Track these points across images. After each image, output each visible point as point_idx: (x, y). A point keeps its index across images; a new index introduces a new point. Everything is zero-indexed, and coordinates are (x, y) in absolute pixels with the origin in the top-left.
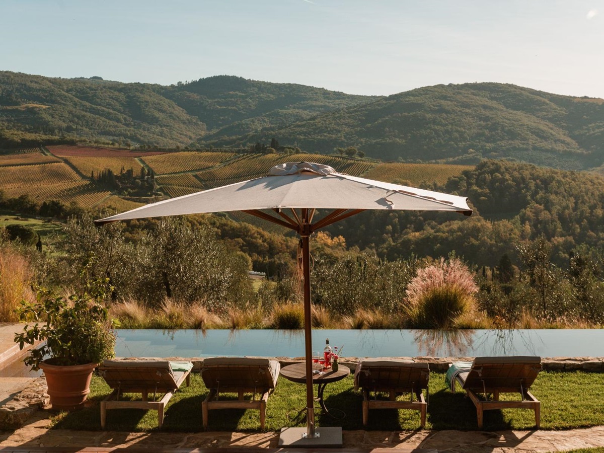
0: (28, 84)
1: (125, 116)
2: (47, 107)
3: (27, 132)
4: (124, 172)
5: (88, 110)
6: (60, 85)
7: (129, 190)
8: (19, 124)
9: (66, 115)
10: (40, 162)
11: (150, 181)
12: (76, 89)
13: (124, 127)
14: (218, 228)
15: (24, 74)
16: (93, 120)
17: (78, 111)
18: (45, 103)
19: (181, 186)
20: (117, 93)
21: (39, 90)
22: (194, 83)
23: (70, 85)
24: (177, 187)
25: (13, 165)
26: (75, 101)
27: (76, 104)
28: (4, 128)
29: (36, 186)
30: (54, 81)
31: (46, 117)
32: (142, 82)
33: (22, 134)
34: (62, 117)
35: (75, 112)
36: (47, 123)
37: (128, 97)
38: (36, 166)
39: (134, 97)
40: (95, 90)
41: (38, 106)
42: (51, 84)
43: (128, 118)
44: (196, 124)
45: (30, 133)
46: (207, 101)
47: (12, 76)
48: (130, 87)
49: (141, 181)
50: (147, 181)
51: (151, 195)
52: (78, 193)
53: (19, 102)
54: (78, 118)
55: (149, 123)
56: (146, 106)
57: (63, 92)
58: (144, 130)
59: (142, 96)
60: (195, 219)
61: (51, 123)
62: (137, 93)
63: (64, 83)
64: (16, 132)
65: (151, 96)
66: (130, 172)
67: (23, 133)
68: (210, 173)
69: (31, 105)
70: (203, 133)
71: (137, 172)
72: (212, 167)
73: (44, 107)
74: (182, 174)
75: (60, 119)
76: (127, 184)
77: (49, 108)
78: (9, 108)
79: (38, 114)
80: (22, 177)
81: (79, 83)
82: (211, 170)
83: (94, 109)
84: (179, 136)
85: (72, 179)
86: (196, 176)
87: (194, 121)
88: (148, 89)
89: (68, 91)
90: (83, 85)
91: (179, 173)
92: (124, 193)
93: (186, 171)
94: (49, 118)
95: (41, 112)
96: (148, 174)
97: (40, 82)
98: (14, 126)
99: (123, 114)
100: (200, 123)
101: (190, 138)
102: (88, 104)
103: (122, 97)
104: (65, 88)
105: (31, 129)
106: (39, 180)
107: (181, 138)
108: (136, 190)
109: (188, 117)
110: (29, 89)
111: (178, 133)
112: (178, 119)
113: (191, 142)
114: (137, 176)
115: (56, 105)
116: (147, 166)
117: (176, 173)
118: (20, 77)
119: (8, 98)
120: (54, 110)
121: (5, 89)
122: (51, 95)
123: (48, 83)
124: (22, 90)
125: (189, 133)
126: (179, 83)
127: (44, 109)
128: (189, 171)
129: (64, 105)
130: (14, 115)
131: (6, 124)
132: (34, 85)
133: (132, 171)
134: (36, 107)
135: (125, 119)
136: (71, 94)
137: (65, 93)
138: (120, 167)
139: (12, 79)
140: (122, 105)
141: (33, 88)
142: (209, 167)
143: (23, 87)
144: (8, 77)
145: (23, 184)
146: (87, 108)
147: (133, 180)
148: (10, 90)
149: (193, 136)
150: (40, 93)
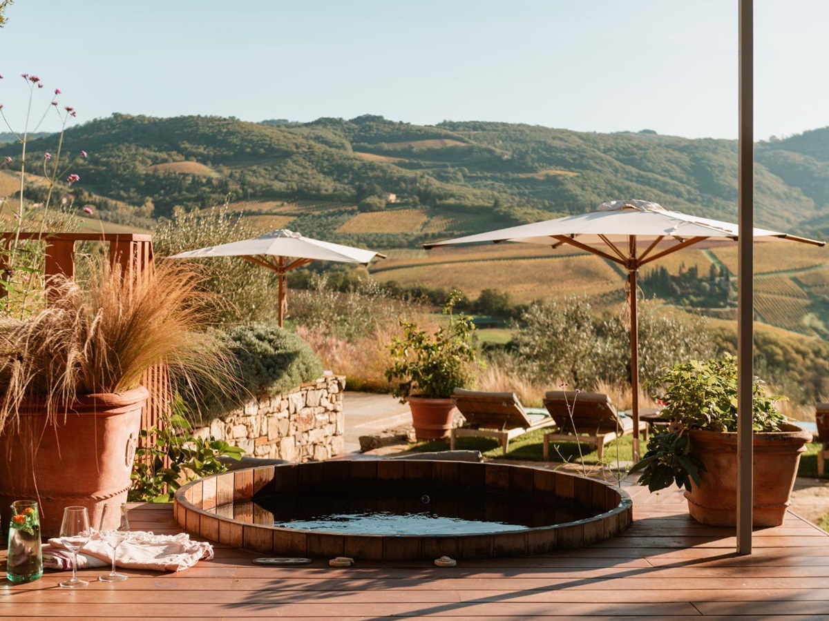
0: (550, 141)
1: (688, 187)
2: (576, 174)
3: (545, 211)
4: (685, 271)
5: (634, 179)
6: (595, 143)
7: (692, 297)
8: (535, 200)
9: (602, 186)
10: (563, 253)
11: (723, 284)
12: (617, 148)
13: (687, 203)
14: (825, 359)
15: (544, 128)
16: (640, 193)
17: (620, 181)
18: (573, 169)
19: (771, 293)
20: (676, 154)
21: (565, 150)
22: (796, 138)
23: (609, 142)
24: (765, 295)
25: (524, 258)
26: (615, 166)
27: (616, 171)
28: (515, 204)
29: (556, 288)
30: (585, 137)
31: (573, 189)
32: (715, 137)
33: (539, 213)
34: (596, 188)
35: (616, 181)
36: (574, 198)
37: (694, 159)
38: (558, 259)
39: (703, 159)
40: (644, 149)
41: (563, 173)
42: (582, 141)
43: (693, 190)
44: (797, 199)
45: (550, 211)
46: (816, 165)
47: (527, 131)
48: (696, 144)
49: (710, 285)
50: (719, 285)
51: (724, 307)
52: (616, 300)
53: (536, 167)
54: (620, 190)
55: (726, 199)
56: (721, 172)
57: (599, 153)
58: (717, 208)
59: (715, 157)
60: (788, 344)
61: (581, 198)
62: (707, 154)
63: (601, 139)
64: (530, 211)
65: (728, 158)
66: (693, 271)
67: (540, 211)
68: (818, 275)
69: (553, 172)
70: (809, 214)
71: (703, 272)
72: (820, 265)
73: (571, 174)
74: (773, 276)
75: (594, 192)
76: (688, 288)
77: (578, 176)
78: (522, 176)
79: (562, 184)
80: (537, 276)
81: (622, 139)
82: (819, 270)
83: (642, 177)
84: (771, 217)
85: (607, 279)
86: (795, 280)
87: (795, 194)
88: (724, 147)
89: (606, 151)
90: (627, 142)
91: (768, 273)
92: (684, 302)
93: (780, 271)
94: (578, 191)
95: (566, 181)
96: (721, 275)
97: (566, 139)
98: (528, 202)
99: (686, 185)
100: (804, 198)
101: (789, 221)
102: (634, 170)
103: (685, 159)
104: (602, 148)
105: (551, 206)
106: (561, 280)
107: (773, 220)
108: (701, 299)
109: (785, 189)
110: (550, 149)
111: (768, 213)
112: (769, 192)
113: (788, 227)
114: (704, 276)
115: (589, 172)
116: (720, 262)
117: (764, 274)
118: (538, 132)
119: (521, 161)
120: (586, 179)
121: (517, 148)
122: (582, 157)
123: (577, 139)
124: (540, 150)
125: (786, 214)
126: (773, 138)
127: (572, 178)
128: (784, 271)
129: (600, 171)
130: (529, 187)
131: (517, 199)
132: (557, 143)
133: (696, 269)
134: (560, 175)
135: (689, 193)
136: (610, 155)
137: (603, 155)
138: (678, 265)
139: (527, 135)
140: (685, 170)
141: (556, 148)
142: (816, 266)
143: (543, 146)
144: (522, 132)
145: (537, 286)
146: (633, 176)
147: (697, 282)
148: (524, 150)
149: (792, 218)
150: (567, 156)
